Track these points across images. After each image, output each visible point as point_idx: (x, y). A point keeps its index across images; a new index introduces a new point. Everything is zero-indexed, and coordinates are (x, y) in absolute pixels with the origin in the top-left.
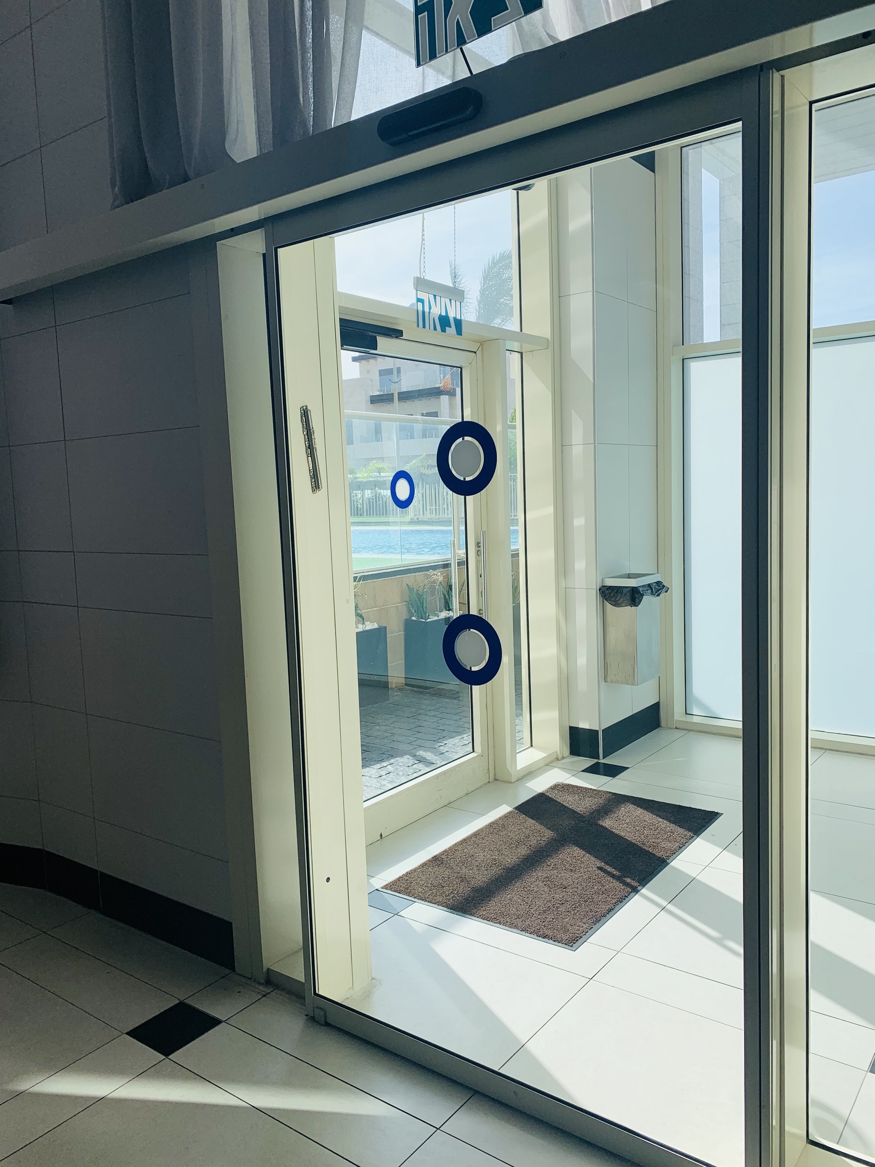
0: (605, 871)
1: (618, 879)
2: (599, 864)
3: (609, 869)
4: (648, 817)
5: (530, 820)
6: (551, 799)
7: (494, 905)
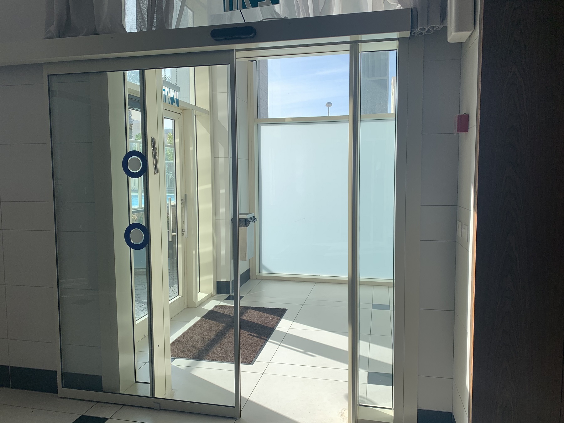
0: (251, 335)
1: (258, 337)
2: (248, 333)
3: (253, 334)
4: (260, 313)
5: (211, 321)
6: (217, 312)
7: (211, 354)
